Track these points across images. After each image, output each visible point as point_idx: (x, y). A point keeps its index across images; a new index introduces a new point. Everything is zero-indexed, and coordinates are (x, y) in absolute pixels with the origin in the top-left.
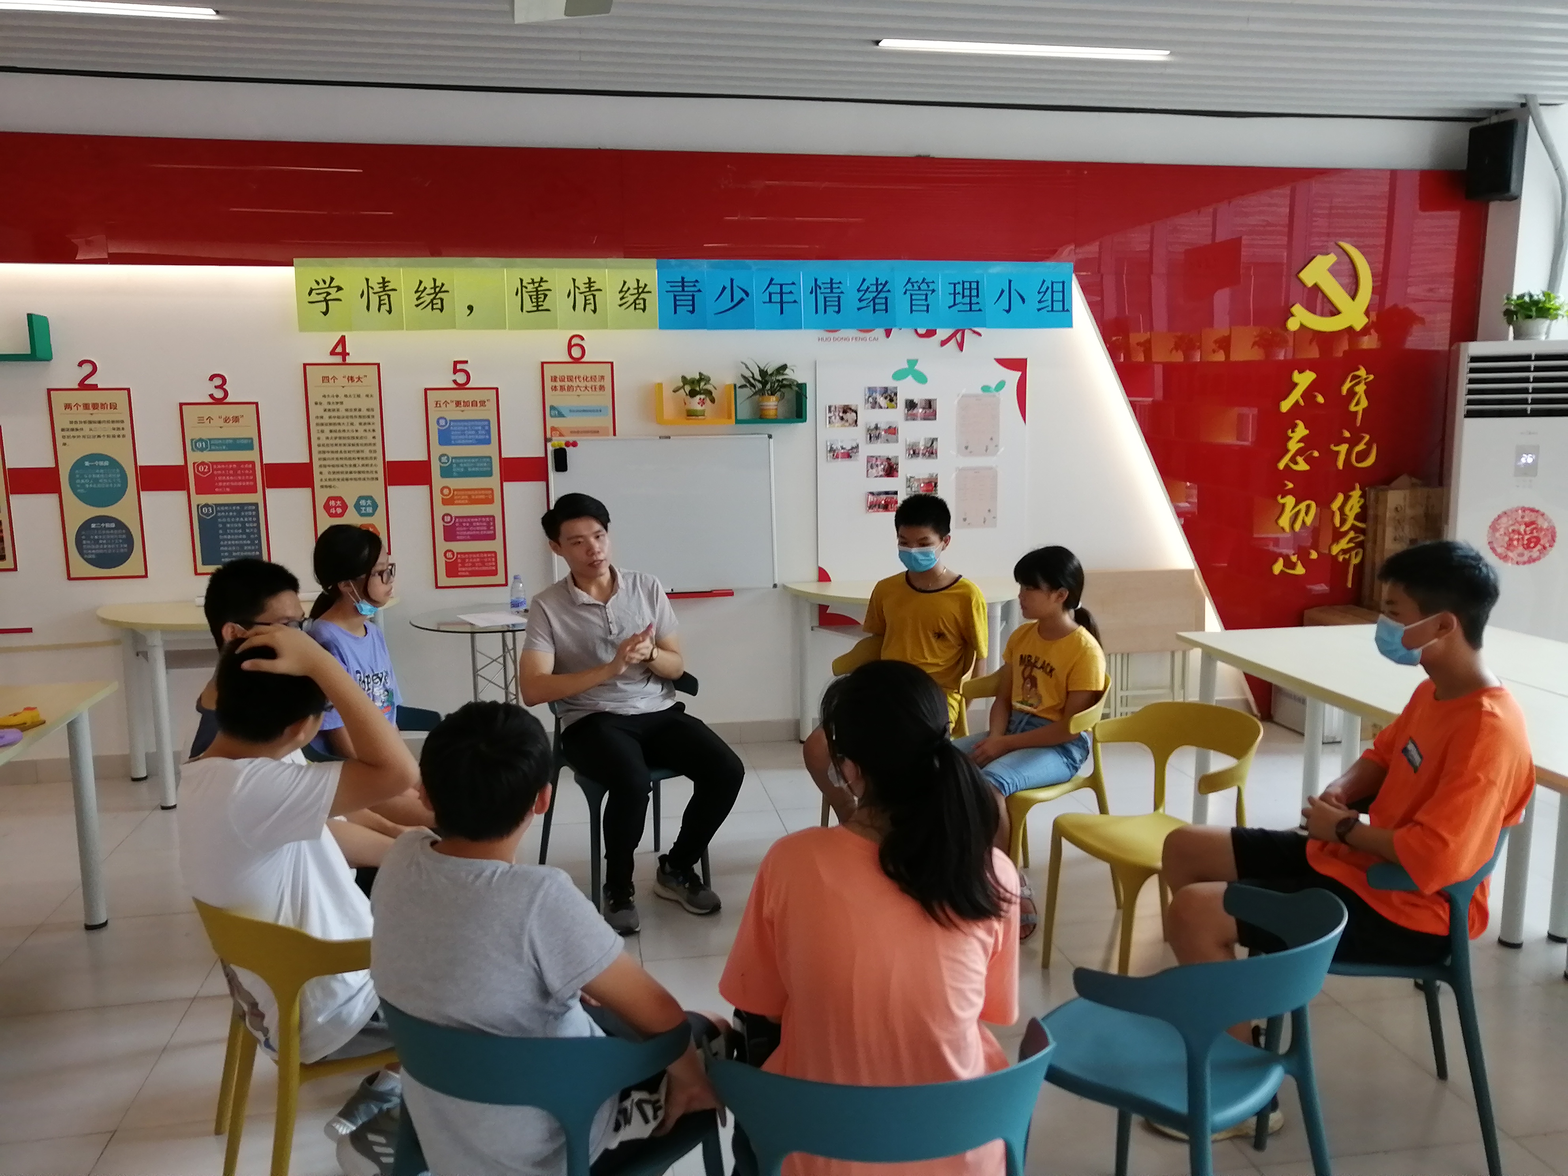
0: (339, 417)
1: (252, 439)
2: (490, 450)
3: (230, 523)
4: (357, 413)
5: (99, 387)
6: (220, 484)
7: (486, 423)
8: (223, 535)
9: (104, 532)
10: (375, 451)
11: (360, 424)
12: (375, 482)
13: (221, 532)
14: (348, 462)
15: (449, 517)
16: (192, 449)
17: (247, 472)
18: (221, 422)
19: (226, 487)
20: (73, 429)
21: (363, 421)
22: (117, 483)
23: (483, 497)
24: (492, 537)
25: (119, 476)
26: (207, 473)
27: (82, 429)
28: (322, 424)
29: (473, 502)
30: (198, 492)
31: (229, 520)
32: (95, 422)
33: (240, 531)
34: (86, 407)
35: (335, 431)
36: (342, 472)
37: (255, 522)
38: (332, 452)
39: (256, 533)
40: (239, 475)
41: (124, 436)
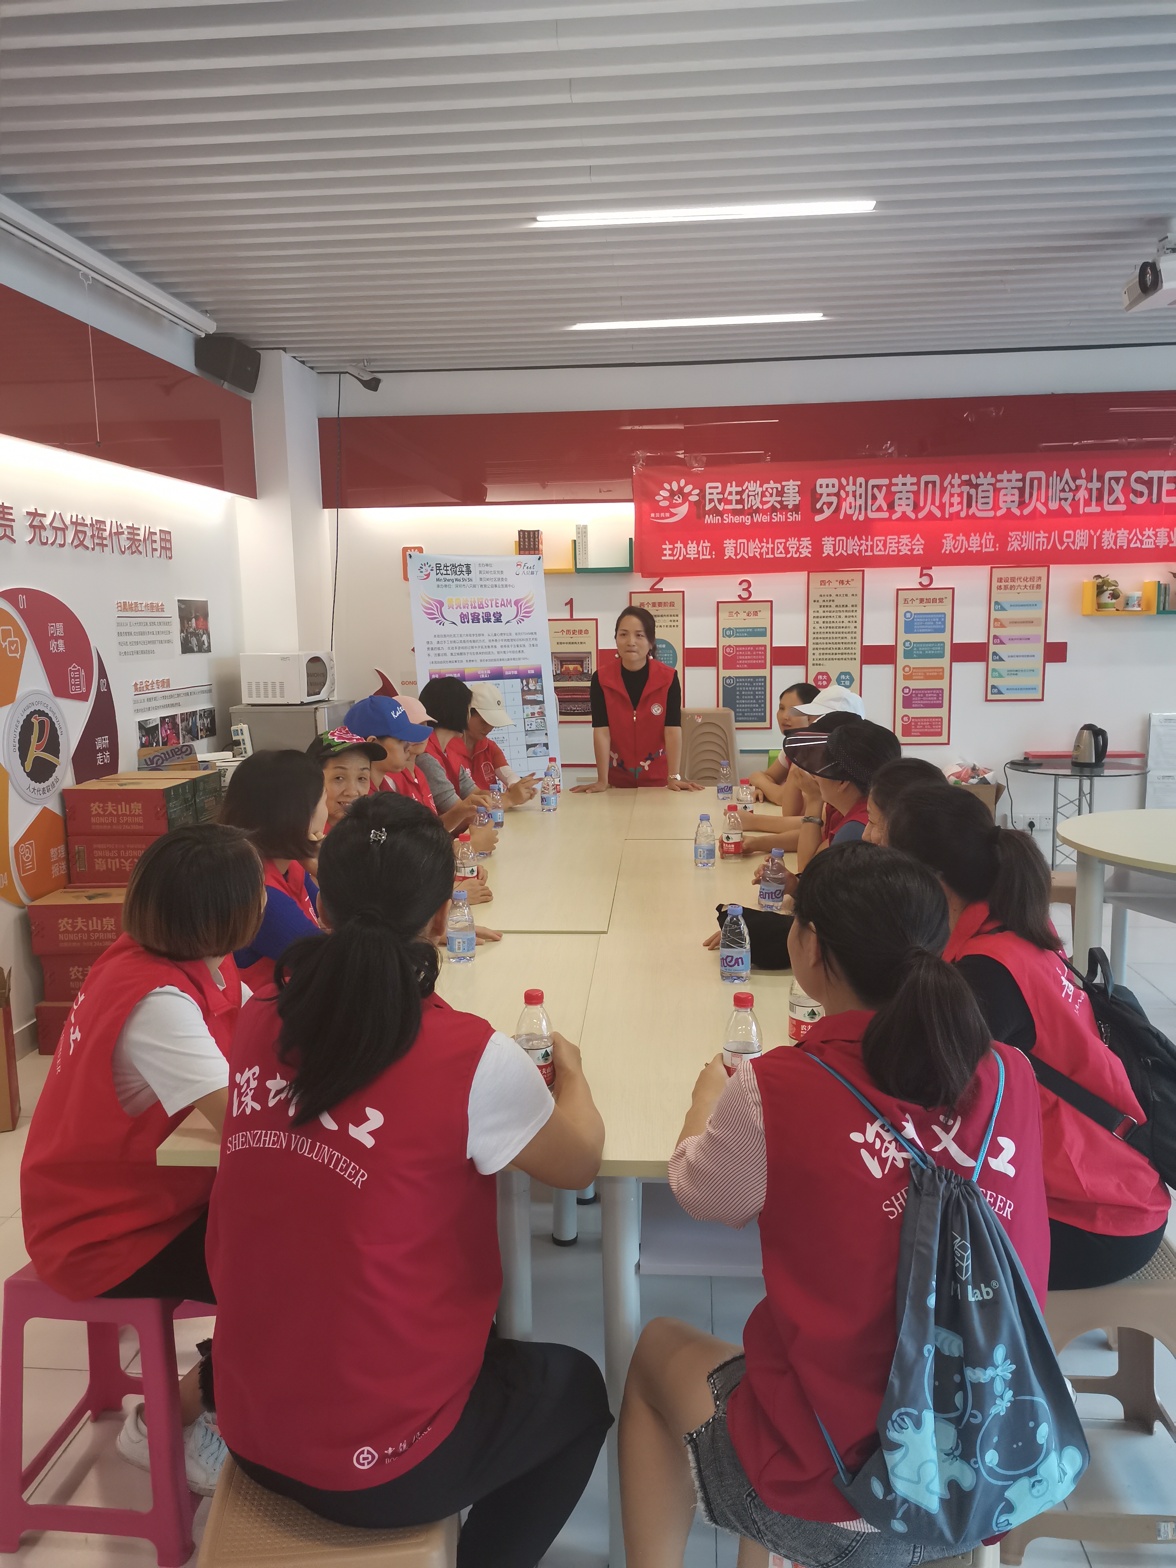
0: (830, 612)
1: (766, 628)
2: (944, 637)
3: (745, 691)
4: (845, 609)
5: (664, 590)
6: (741, 662)
7: (943, 616)
8: (739, 700)
10: (855, 638)
11: (846, 617)
12: (853, 661)
13: (738, 697)
14: (834, 646)
15: (908, 690)
16: (723, 637)
17: (760, 653)
18: (745, 616)
19: (745, 664)
21: (848, 614)
22: (669, 660)
23: (936, 674)
24: (940, 706)
25: (671, 655)
26: (732, 653)
28: (818, 617)
29: (927, 677)
30: (724, 668)
31: (744, 688)
33: (752, 697)
35: (827, 622)
36: (829, 654)
37: (763, 690)
38: (824, 638)
39: (763, 699)
40: (754, 655)
41: (677, 626)
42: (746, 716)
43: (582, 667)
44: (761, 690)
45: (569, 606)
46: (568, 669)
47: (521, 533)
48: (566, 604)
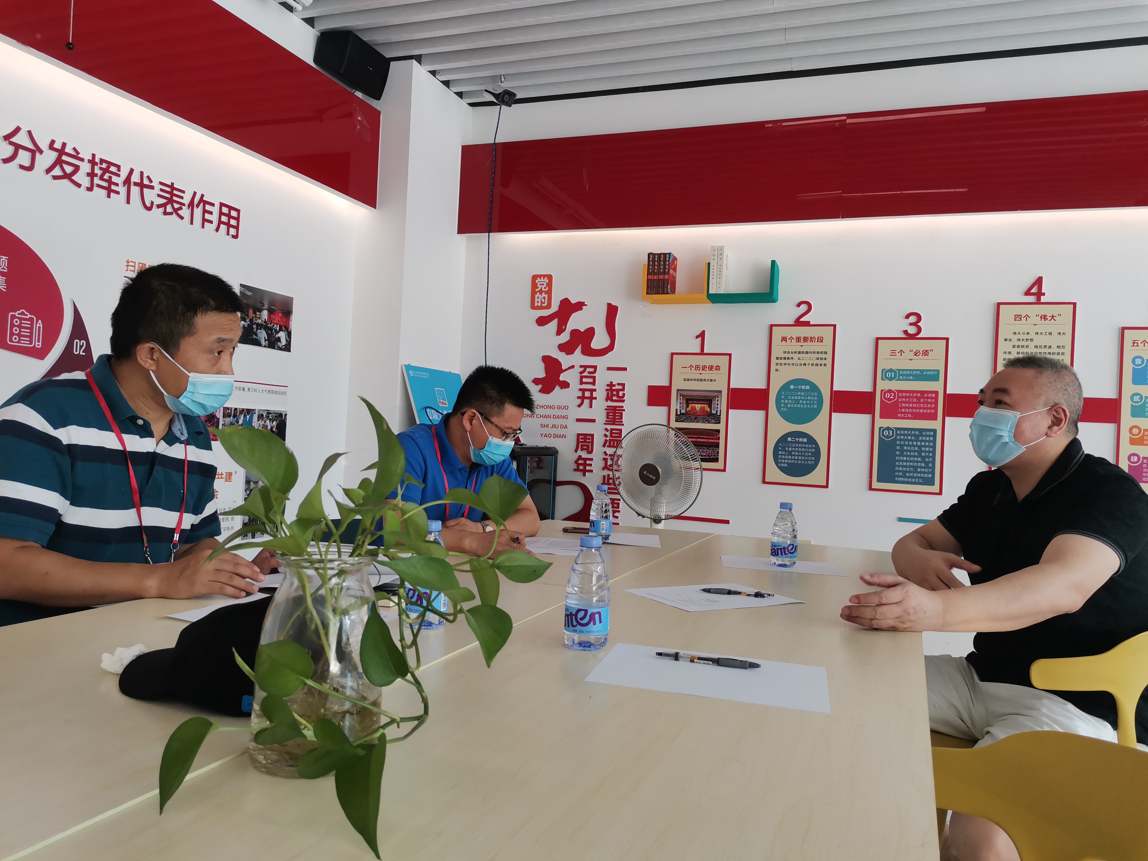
1: (938, 371)
3: (908, 446)
4: (1047, 350)
5: (811, 323)
6: (903, 410)
8: (898, 455)
9: (797, 445)
13: (898, 453)
15: (1136, 458)
16: (882, 379)
17: (930, 400)
18: (911, 355)
19: (909, 413)
20: (786, 358)
22: (813, 404)
25: (816, 398)
26: (893, 399)
27: (792, 358)
30: (881, 417)
31: (906, 443)
32: (803, 353)
33: (916, 454)
34: (798, 339)
37: (931, 447)
39: (931, 457)
40: (922, 403)
41: (825, 365)
42: (908, 477)
43: (710, 407)
44: (929, 446)
45: (700, 339)
46: (694, 408)
47: (651, 256)
48: (697, 337)
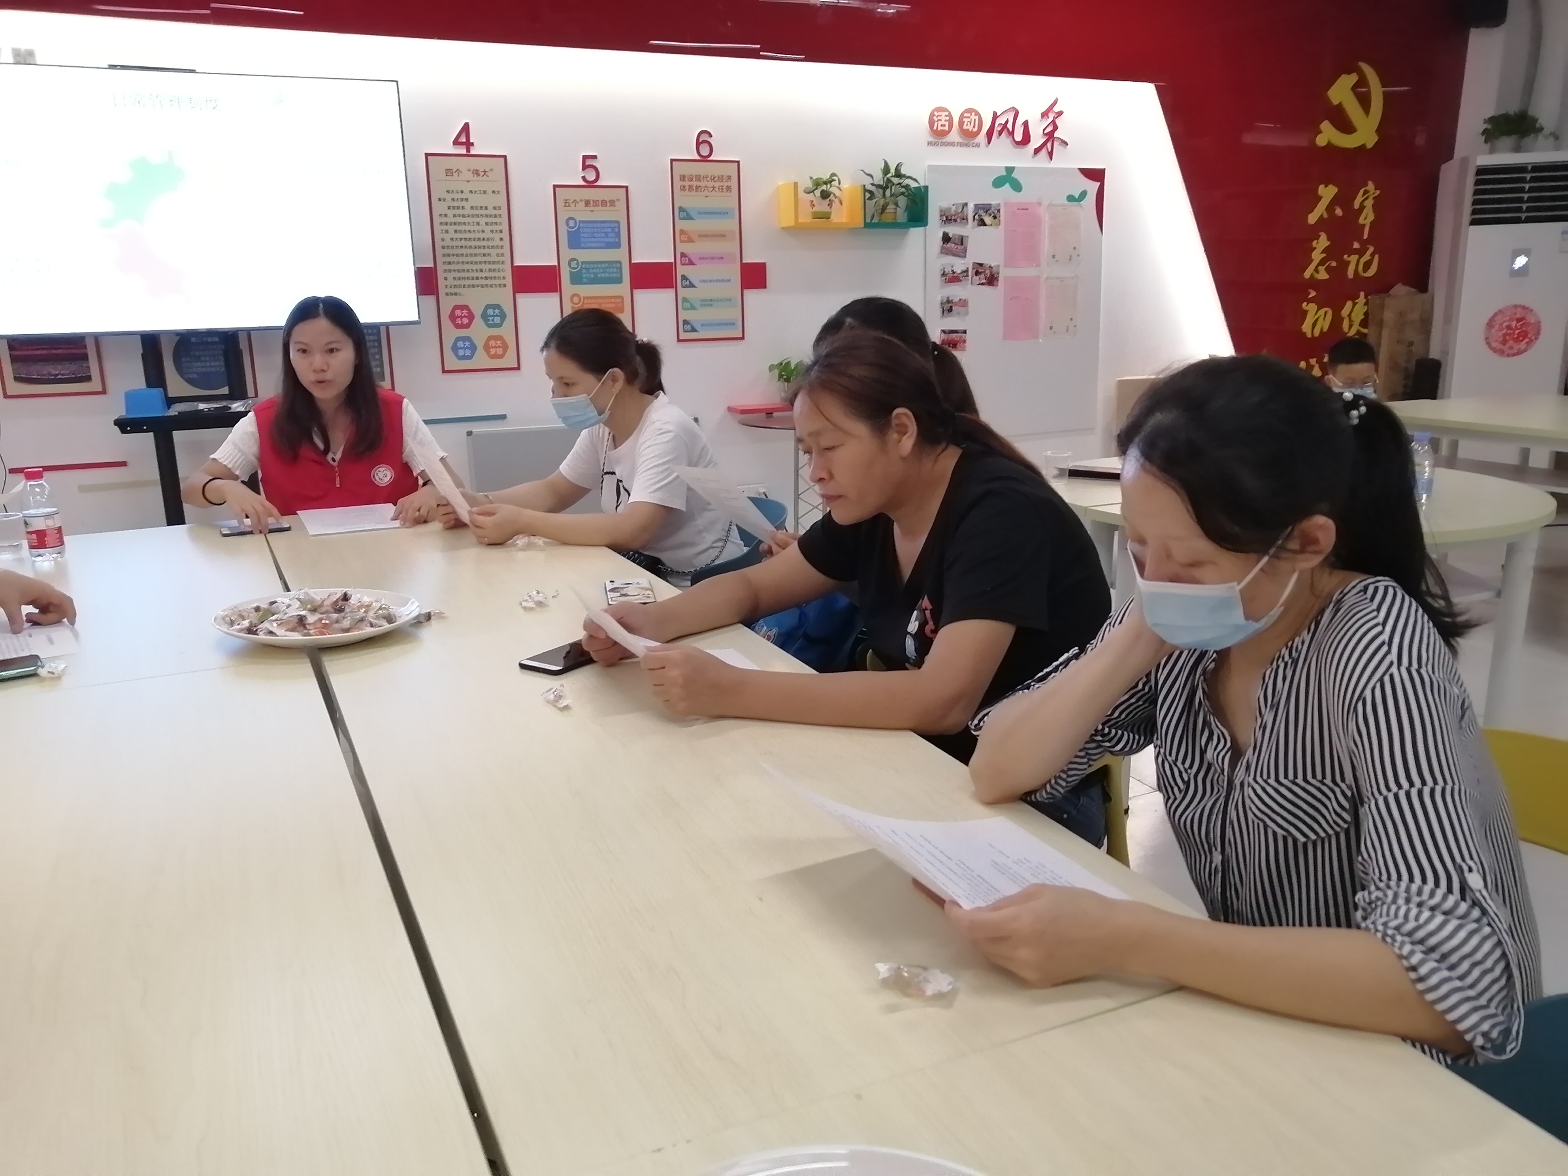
0: (464, 216)
2: (619, 255)
4: (484, 212)
7: (616, 225)
9: (206, 347)
10: (502, 255)
11: (487, 224)
12: (502, 289)
14: (475, 267)
21: (489, 220)
28: (446, 224)
35: (460, 232)
36: (468, 278)
38: (457, 255)
